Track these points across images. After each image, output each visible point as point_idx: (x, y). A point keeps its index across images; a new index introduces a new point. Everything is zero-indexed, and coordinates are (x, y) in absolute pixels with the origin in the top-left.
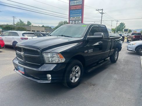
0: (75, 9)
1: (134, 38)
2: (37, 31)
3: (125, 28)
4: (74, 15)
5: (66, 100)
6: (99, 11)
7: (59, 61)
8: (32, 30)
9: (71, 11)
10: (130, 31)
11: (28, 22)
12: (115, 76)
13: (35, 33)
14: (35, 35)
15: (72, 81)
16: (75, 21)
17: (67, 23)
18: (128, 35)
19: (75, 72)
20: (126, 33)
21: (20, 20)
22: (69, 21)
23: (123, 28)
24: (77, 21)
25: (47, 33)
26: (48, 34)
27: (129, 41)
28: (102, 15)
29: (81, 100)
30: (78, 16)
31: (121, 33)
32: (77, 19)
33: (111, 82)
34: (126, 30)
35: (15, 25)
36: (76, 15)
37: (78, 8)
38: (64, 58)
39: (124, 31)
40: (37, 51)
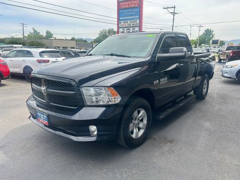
0: (127, 6)
1: (231, 55)
2: (63, 47)
3: (213, 39)
4: (126, 18)
5: (124, 171)
6: (168, 9)
7: (111, 101)
8: (54, 46)
9: (121, 11)
10: (222, 43)
11: (48, 33)
12: (207, 125)
13: (61, 52)
14: (61, 55)
15: (134, 136)
16: (128, 28)
17: (114, 33)
18: (219, 51)
19: (138, 119)
20: (215, 47)
21: (33, 29)
22: (118, 28)
23: (210, 39)
24: (131, 29)
25: (82, 50)
26: (85, 52)
27: (222, 61)
28: (174, 15)
29: (152, 169)
30: (133, 19)
31: (207, 47)
32: (132, 24)
33: (202, 136)
34: (215, 42)
35: (25, 38)
36: (129, 18)
37: (133, 5)
38: (119, 95)
39: (212, 44)
40: (69, 84)
